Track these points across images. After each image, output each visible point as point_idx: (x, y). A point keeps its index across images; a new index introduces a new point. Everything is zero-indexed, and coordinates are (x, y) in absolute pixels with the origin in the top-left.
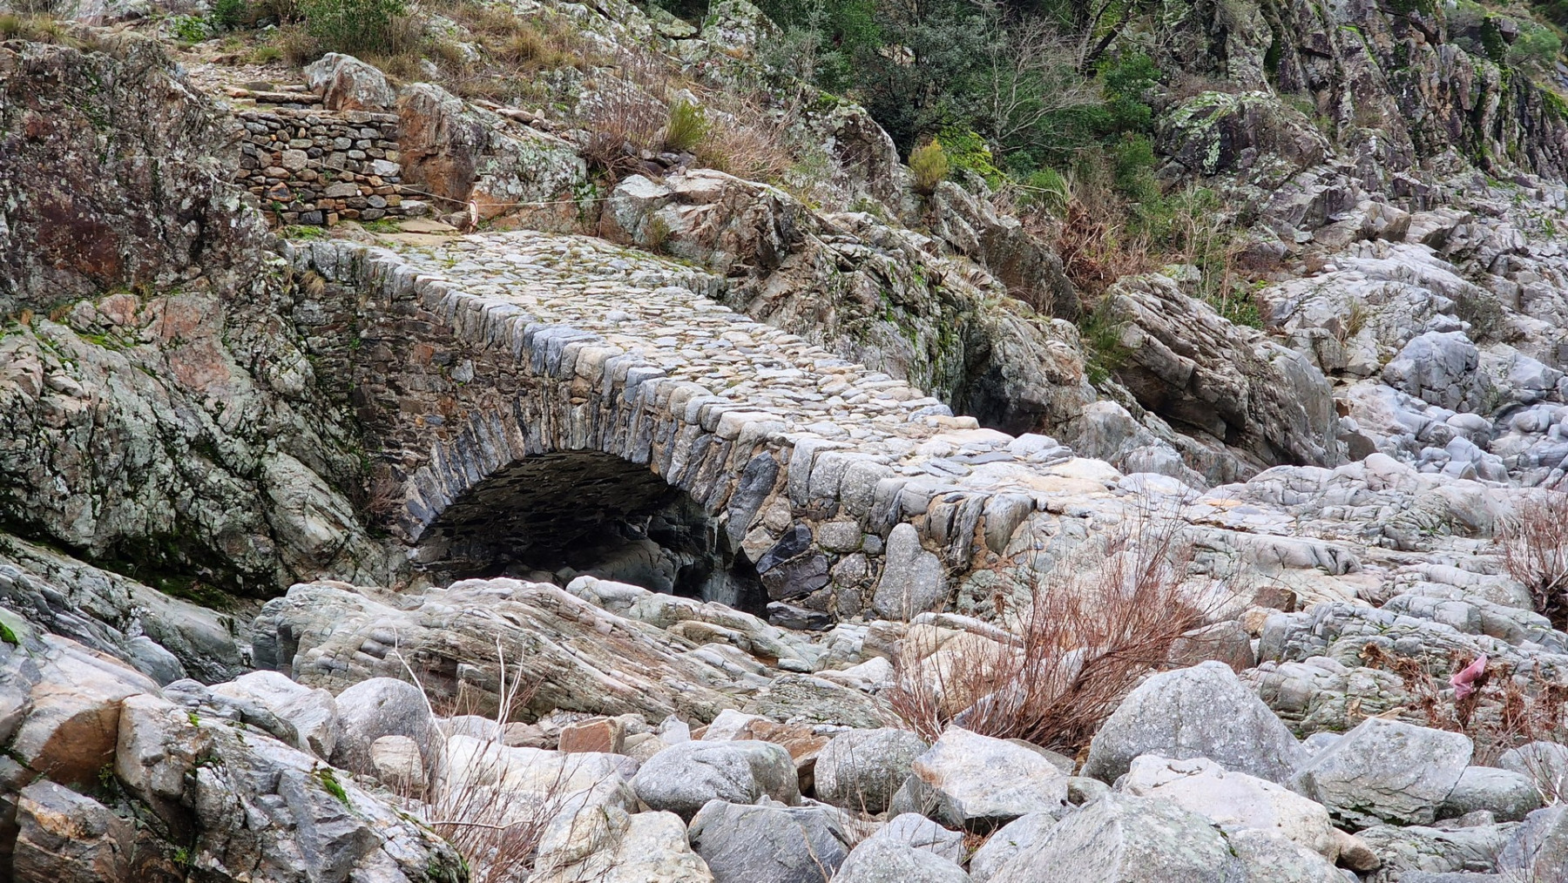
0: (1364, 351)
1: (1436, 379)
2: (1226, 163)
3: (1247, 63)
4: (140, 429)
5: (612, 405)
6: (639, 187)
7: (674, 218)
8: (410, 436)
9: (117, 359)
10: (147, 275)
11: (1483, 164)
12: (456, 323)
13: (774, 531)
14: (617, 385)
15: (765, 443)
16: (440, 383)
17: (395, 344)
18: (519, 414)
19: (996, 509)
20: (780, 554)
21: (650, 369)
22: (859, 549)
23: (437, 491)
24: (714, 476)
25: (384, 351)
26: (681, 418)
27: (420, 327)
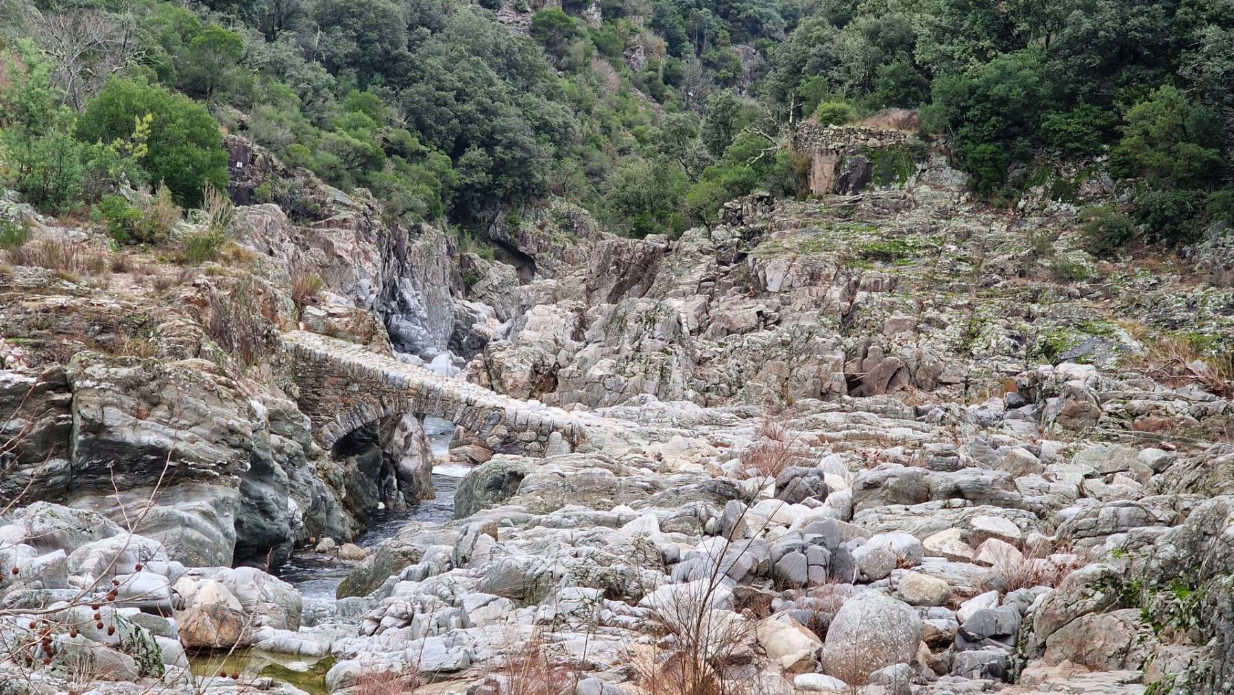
5: (427, 398)
7: (333, 322)
8: (325, 411)
10: (255, 359)
12: (349, 371)
13: (501, 437)
14: (429, 391)
15: (495, 408)
16: (340, 392)
17: (317, 379)
18: (382, 402)
19: (583, 426)
20: (503, 443)
21: (438, 386)
22: (536, 440)
23: (340, 430)
24: (474, 419)
25: (311, 381)
26: (459, 401)
27: (330, 372)
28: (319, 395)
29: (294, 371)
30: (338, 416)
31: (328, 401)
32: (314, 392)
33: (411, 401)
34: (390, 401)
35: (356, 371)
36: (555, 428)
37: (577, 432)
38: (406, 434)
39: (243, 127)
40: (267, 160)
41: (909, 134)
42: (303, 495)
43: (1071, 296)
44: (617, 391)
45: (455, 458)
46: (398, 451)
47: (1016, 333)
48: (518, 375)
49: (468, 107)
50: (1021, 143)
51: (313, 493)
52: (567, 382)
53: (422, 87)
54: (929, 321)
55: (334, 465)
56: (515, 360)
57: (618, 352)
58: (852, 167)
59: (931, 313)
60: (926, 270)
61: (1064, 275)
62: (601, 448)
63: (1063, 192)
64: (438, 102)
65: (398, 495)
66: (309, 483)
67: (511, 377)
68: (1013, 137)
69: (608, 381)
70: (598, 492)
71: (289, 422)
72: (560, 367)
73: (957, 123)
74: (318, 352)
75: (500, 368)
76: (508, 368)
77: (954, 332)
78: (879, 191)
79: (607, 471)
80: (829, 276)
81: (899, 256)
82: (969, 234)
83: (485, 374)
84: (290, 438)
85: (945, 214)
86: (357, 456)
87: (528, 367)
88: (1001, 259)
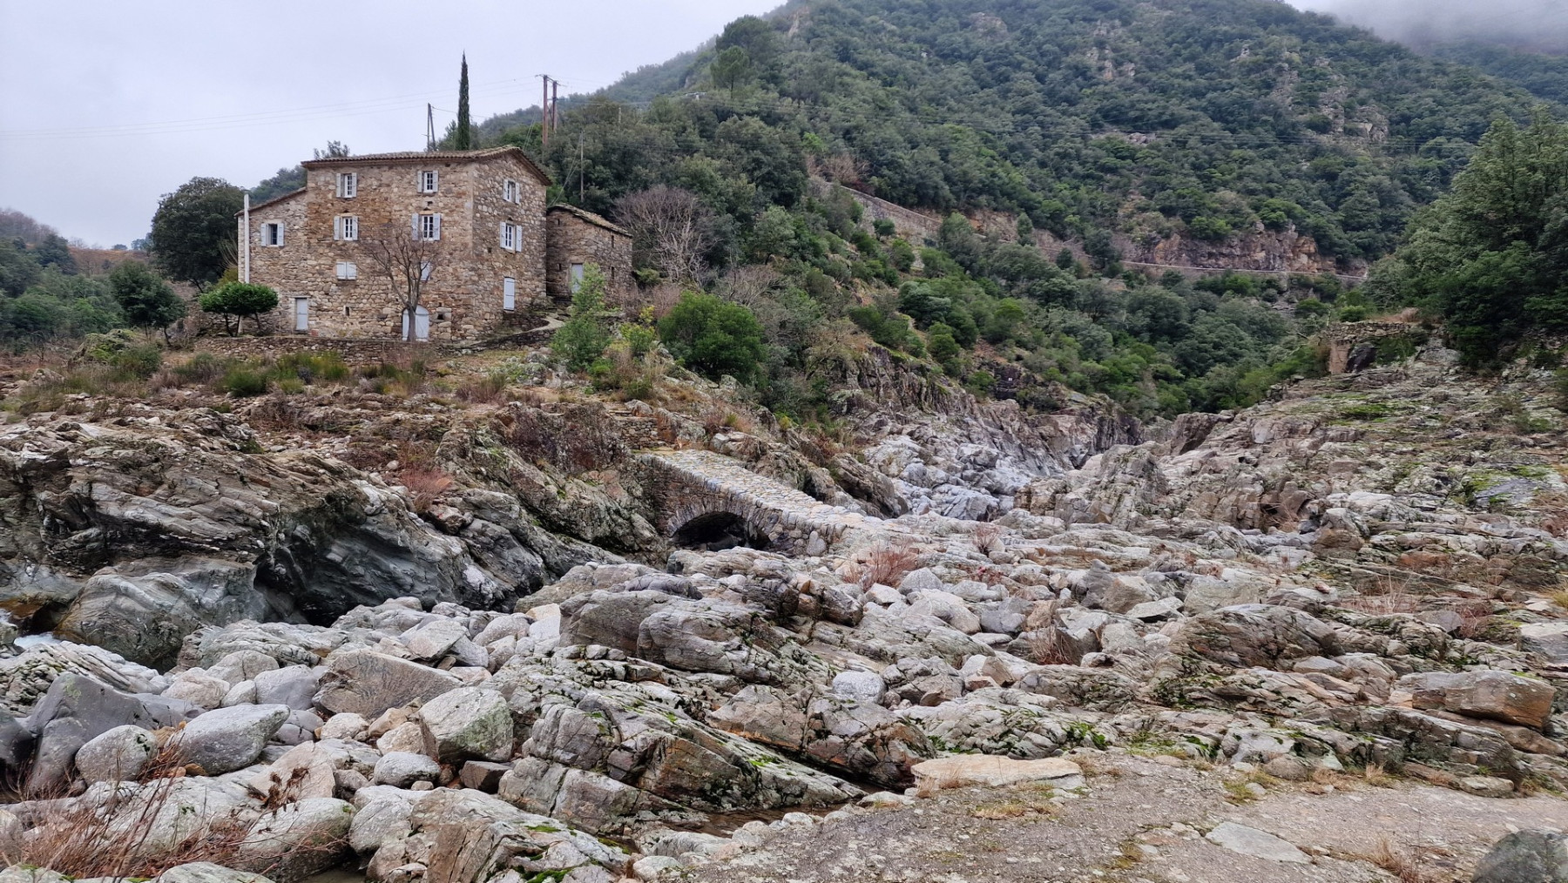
0: (893, 469)
1: (915, 478)
2: (849, 412)
3: (852, 380)
4: (602, 508)
5: (731, 500)
6: (720, 437)
7: (731, 445)
8: (670, 508)
9: (596, 489)
10: (600, 465)
11: (922, 409)
15: (776, 509)
16: (679, 494)
19: (839, 527)
22: (801, 537)
30: (677, 512)
36: (814, 529)
37: (832, 532)
39: (1019, 358)
40: (1028, 377)
41: (1414, 325)
43: (1523, 445)
47: (1444, 474)
49: (1221, 353)
50: (1507, 324)
53: (1189, 342)
54: (1369, 464)
58: (1359, 352)
59: (1374, 458)
60: (1394, 426)
61: (1525, 428)
63: (1545, 361)
64: (1199, 349)
68: (1500, 320)
73: (1449, 313)
77: (1386, 473)
78: (1379, 368)
80: (1305, 430)
81: (1378, 416)
82: (1446, 398)
85: (1432, 383)
88: (1468, 415)
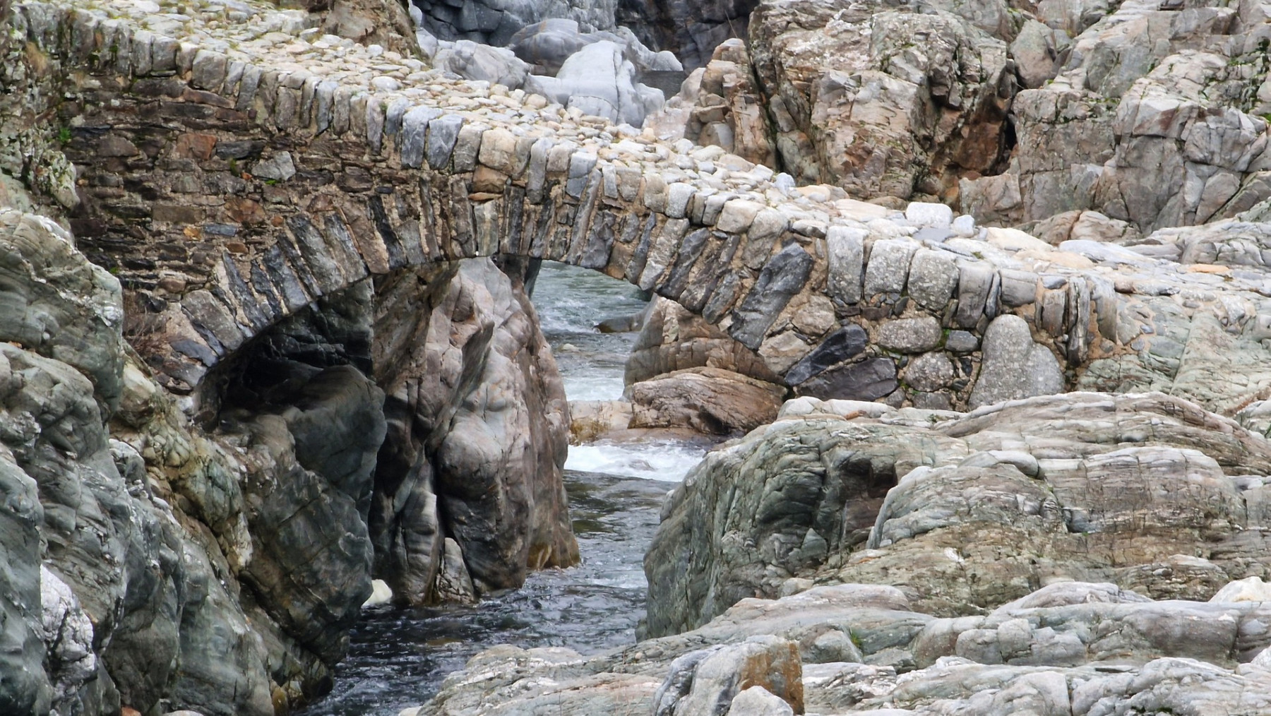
5: (545, 200)
8: (173, 252)
12: (259, 107)
13: (810, 335)
14: (553, 175)
15: (792, 234)
16: (229, 184)
17: (142, 135)
18: (380, 217)
19: (1105, 292)
20: (820, 360)
21: (585, 155)
22: (939, 348)
23: (228, 321)
24: (714, 276)
25: (120, 145)
26: (660, 211)
27: (191, 113)
28: (149, 194)
29: (58, 109)
30: (220, 271)
31: (186, 216)
32: (132, 185)
33: (487, 210)
34: (409, 214)
35: (285, 105)
36: (1008, 303)
37: (1084, 314)
38: (468, 330)
42: (95, 556)
44: (1229, 166)
45: (649, 415)
46: (442, 393)
48: (871, 114)
51: (131, 549)
52: (1049, 136)
55: (208, 447)
56: (860, 61)
57: (1230, 26)
62: (1171, 373)
65: (442, 552)
66: (118, 513)
67: (846, 120)
69: (1195, 132)
70: (1164, 533)
71: (42, 293)
72: (1022, 84)
74: (143, 36)
75: (807, 91)
76: (835, 89)
79: (1195, 455)
83: (755, 111)
84: (46, 350)
86: (292, 413)
87: (906, 87)
